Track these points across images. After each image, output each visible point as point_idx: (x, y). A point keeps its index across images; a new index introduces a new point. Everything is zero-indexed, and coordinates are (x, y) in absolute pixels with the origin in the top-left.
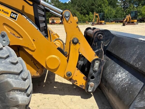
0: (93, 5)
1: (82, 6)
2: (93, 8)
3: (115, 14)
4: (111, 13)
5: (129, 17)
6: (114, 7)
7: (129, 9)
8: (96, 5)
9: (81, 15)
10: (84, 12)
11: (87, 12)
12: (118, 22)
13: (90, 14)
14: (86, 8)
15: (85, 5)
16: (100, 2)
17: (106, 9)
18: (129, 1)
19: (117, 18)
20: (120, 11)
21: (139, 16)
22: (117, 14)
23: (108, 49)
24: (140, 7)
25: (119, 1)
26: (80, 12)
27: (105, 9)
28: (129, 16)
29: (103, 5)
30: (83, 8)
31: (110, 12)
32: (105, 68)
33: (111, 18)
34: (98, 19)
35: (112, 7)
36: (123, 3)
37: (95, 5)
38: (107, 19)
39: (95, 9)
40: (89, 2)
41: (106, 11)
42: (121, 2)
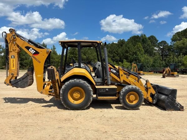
0: (127, 52)
1: (114, 52)
2: (127, 55)
3: (153, 63)
4: (148, 61)
5: (169, 70)
6: (151, 55)
7: (168, 59)
8: (131, 53)
9: (113, 62)
10: (116, 59)
11: (120, 59)
12: (156, 73)
13: (124, 62)
14: (119, 55)
15: (117, 52)
16: (135, 49)
17: (142, 58)
18: (168, 49)
19: (155, 67)
20: (158, 60)
21: (181, 66)
22: (155, 63)
23: (159, 91)
24: (181, 57)
25: (157, 48)
26: (112, 59)
27: (140, 57)
28: (169, 68)
29: (138, 52)
30: (115, 55)
31: (146, 60)
32: (158, 96)
33: (148, 67)
34: (136, 69)
35: (149, 55)
36: (161, 50)
37: (129, 53)
38: (144, 68)
39: (130, 56)
40: (123, 49)
41: (142, 59)
42: (158, 50)
